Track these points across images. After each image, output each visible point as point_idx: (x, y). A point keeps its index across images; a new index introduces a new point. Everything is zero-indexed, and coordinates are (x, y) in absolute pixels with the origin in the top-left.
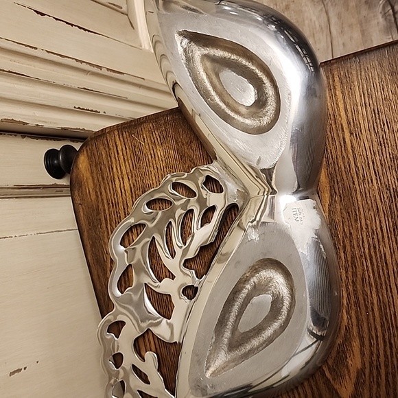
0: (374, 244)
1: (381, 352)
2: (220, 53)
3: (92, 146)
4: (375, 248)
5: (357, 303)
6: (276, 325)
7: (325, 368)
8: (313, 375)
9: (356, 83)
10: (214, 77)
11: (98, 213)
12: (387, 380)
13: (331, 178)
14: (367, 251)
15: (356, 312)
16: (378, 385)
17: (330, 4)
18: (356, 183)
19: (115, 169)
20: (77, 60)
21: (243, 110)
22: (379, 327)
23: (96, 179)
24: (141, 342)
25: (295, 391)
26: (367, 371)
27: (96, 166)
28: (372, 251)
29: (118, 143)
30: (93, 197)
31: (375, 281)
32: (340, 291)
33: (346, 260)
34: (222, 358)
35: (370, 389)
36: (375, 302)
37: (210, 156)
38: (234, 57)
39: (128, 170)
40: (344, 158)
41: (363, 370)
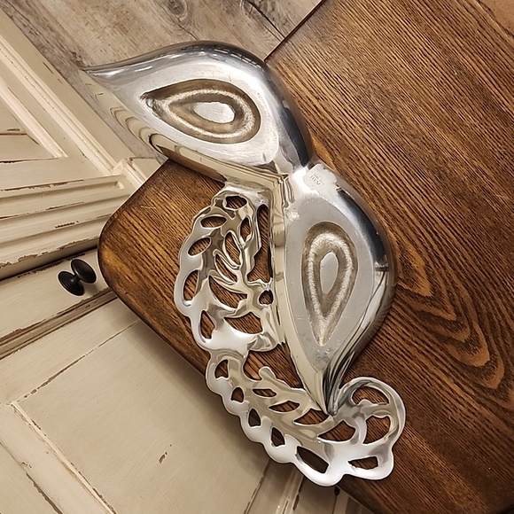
0: (381, 168)
1: (432, 242)
3: (109, 237)
4: (383, 171)
5: (394, 218)
6: (348, 272)
7: (401, 283)
8: (395, 296)
9: (299, 61)
10: (191, 117)
11: (148, 290)
12: (448, 260)
13: (323, 141)
14: (379, 177)
15: (398, 226)
16: (444, 267)
18: (343, 133)
19: (141, 244)
20: (29, 187)
21: (229, 127)
22: (420, 226)
23: (129, 263)
25: (389, 317)
26: (431, 263)
27: (123, 252)
28: (383, 174)
29: (132, 220)
30: (135, 279)
31: (397, 194)
32: (378, 218)
33: (369, 194)
34: (323, 324)
35: (441, 274)
36: (406, 209)
37: (219, 182)
38: (195, 92)
39: (155, 237)
40: (323, 120)
41: (427, 265)
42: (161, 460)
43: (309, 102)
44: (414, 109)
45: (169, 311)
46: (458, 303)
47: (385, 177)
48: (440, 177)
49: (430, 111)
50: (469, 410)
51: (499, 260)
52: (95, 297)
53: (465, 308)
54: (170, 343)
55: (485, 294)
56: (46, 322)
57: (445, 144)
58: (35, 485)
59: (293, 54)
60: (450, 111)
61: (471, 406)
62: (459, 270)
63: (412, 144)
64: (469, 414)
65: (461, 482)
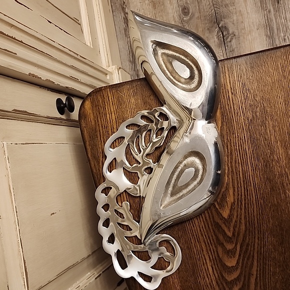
0: (241, 144)
1: (243, 194)
2: (171, 52)
3: (94, 96)
4: (241, 146)
5: (232, 171)
6: (195, 183)
7: (216, 204)
8: (209, 208)
10: (168, 65)
11: (96, 132)
12: (245, 206)
13: (222, 115)
14: (238, 148)
15: (232, 176)
16: (241, 209)
18: (234, 116)
19: (107, 108)
20: (69, 50)
21: (183, 80)
22: (242, 182)
23: (95, 114)
24: (119, 198)
25: (200, 216)
26: (236, 203)
27: (96, 107)
28: (240, 148)
29: (109, 95)
31: (241, 161)
32: (225, 166)
33: (228, 152)
34: (168, 199)
35: (237, 211)
36: (241, 171)
38: (177, 55)
39: (115, 109)
40: (228, 105)
41: (234, 203)
42: (52, 214)
43: (227, 93)
44: (274, 127)
45: (99, 148)
46: (237, 230)
48: (266, 166)
49: (281, 132)
50: (210, 283)
51: (269, 221)
52: (67, 120)
53: (238, 234)
54: (90, 163)
55: (252, 234)
56: (39, 116)
57: (278, 152)
59: (234, 66)
61: (212, 282)
62: (247, 215)
63: (263, 142)
64: (209, 285)
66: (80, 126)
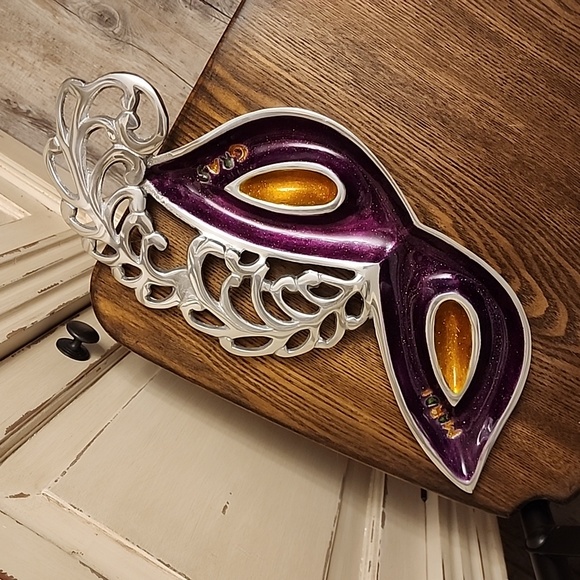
0: (377, 130)
1: (454, 195)
3: (101, 286)
4: (380, 132)
5: (406, 181)
9: (257, 34)
11: (159, 332)
12: (476, 210)
14: (378, 140)
15: (412, 188)
16: (474, 220)
17: (136, 40)
18: (325, 101)
22: (436, 181)
23: (131, 309)
26: (458, 219)
27: (120, 297)
28: (381, 135)
30: (143, 325)
31: (403, 153)
35: (472, 228)
36: (417, 167)
40: (299, 93)
41: (455, 222)
42: (224, 511)
43: (280, 78)
44: (395, 55)
45: (189, 349)
46: (499, 254)
47: (384, 137)
48: (444, 122)
49: (413, 52)
50: (541, 366)
51: (531, 195)
52: (104, 358)
53: (508, 258)
54: (200, 384)
55: (525, 236)
56: (57, 397)
57: (439, 85)
58: (93, 571)
59: (248, 28)
60: (436, 46)
61: (542, 361)
62: (490, 218)
63: (404, 94)
64: (541, 370)
65: (553, 446)
66: (130, 349)
